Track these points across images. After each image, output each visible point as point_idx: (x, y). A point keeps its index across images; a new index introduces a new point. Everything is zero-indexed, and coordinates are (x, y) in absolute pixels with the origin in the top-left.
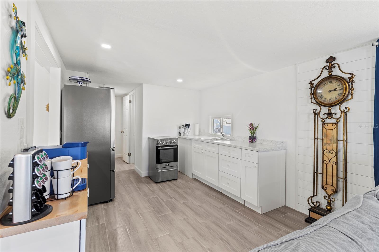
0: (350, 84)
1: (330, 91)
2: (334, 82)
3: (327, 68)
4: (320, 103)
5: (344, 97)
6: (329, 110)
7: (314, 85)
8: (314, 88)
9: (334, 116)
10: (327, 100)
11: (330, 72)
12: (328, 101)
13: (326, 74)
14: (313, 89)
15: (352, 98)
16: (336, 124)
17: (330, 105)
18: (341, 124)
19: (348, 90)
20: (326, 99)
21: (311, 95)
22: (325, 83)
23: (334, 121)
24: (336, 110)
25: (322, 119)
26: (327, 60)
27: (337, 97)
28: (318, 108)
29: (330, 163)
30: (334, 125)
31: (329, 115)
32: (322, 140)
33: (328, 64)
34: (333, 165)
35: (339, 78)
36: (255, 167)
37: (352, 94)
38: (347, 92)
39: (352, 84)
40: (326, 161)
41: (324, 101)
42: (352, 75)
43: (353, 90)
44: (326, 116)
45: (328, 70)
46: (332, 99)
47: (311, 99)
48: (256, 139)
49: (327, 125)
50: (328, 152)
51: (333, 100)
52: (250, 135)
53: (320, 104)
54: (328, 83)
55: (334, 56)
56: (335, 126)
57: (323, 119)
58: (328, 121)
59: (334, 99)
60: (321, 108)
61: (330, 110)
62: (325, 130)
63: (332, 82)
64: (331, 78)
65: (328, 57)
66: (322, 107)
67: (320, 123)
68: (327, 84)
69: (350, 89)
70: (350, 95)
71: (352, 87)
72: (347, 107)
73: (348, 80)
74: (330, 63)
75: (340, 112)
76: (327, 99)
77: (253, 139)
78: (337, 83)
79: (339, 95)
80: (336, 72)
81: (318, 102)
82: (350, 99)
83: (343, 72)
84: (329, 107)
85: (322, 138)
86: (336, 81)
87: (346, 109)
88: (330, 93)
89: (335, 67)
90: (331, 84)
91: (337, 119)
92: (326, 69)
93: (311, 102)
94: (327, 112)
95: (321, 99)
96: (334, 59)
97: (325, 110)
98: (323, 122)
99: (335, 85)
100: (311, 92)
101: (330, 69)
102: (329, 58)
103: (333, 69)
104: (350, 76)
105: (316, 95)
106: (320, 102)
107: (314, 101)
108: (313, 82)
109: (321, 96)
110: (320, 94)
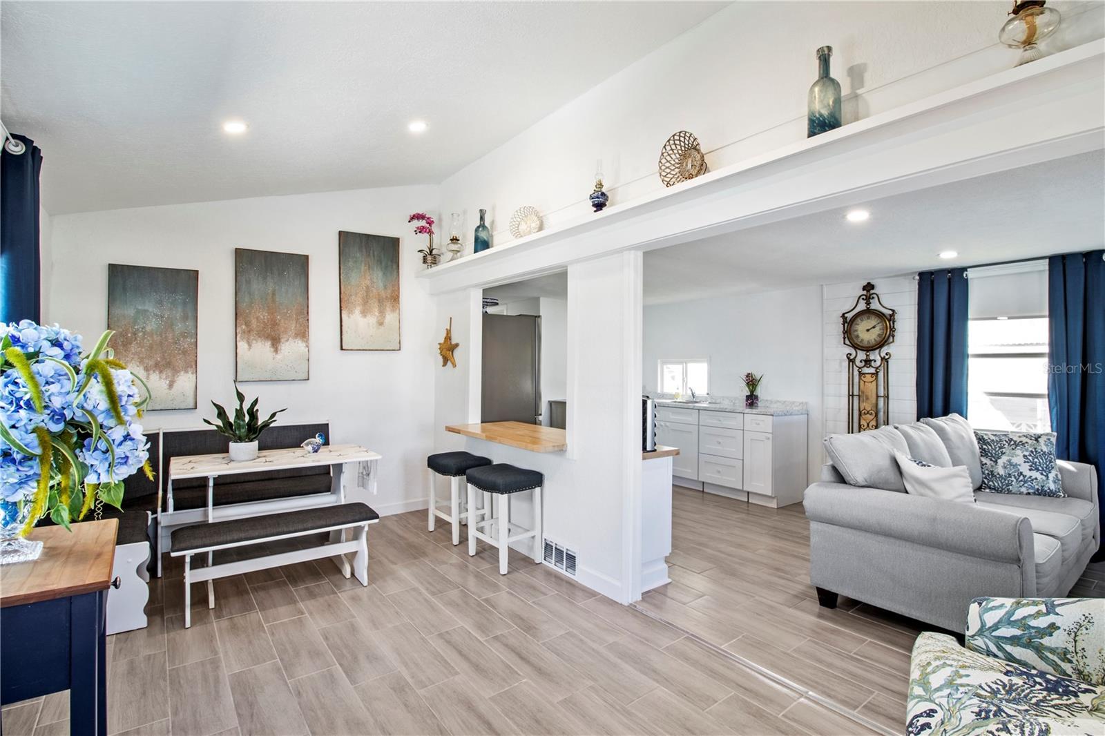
0: (891, 322)
1: (868, 330)
2: (873, 317)
3: (864, 297)
5: (885, 339)
6: (867, 356)
7: (848, 320)
9: (873, 363)
10: (864, 342)
11: (868, 303)
12: (865, 344)
13: (862, 306)
14: (846, 325)
15: (893, 341)
16: (875, 375)
17: (869, 349)
18: (881, 375)
19: (889, 330)
21: (844, 334)
22: (862, 318)
23: (872, 370)
24: (875, 356)
25: (858, 367)
26: (864, 287)
27: (876, 338)
28: (853, 351)
29: (869, 428)
30: (873, 377)
31: (868, 362)
32: (858, 397)
33: (865, 293)
35: (878, 313)
36: (768, 439)
37: (893, 336)
38: (888, 333)
39: (893, 324)
40: (863, 426)
41: (861, 342)
42: (893, 311)
43: (894, 331)
44: (863, 363)
45: (865, 301)
46: (870, 341)
47: (844, 338)
48: (758, 400)
49: (864, 377)
50: (866, 412)
52: (749, 394)
53: (856, 346)
54: (866, 319)
55: (872, 283)
57: (860, 368)
58: (866, 370)
59: (873, 340)
60: (856, 352)
61: (869, 355)
62: (862, 383)
63: (871, 318)
64: (868, 312)
66: (859, 352)
67: (856, 373)
68: (864, 320)
69: (891, 330)
71: (893, 327)
72: (888, 353)
73: (889, 317)
74: (868, 291)
75: (880, 358)
76: (864, 340)
77: (752, 400)
78: (876, 319)
79: (879, 335)
80: (875, 305)
81: (853, 343)
82: (891, 343)
83: (884, 307)
84: (868, 351)
85: (858, 394)
87: (887, 355)
88: (868, 332)
89: (873, 298)
90: (869, 321)
91: (877, 368)
92: (863, 299)
93: (845, 343)
94: (865, 358)
95: (857, 339)
96: (872, 287)
97: (861, 355)
98: (860, 372)
99: (873, 321)
100: (844, 329)
101: (868, 299)
102: (866, 284)
103: (871, 300)
104: (891, 312)
105: (850, 334)
106: (856, 344)
107: (847, 342)
108: (846, 315)
109: (857, 337)
110: (856, 333)
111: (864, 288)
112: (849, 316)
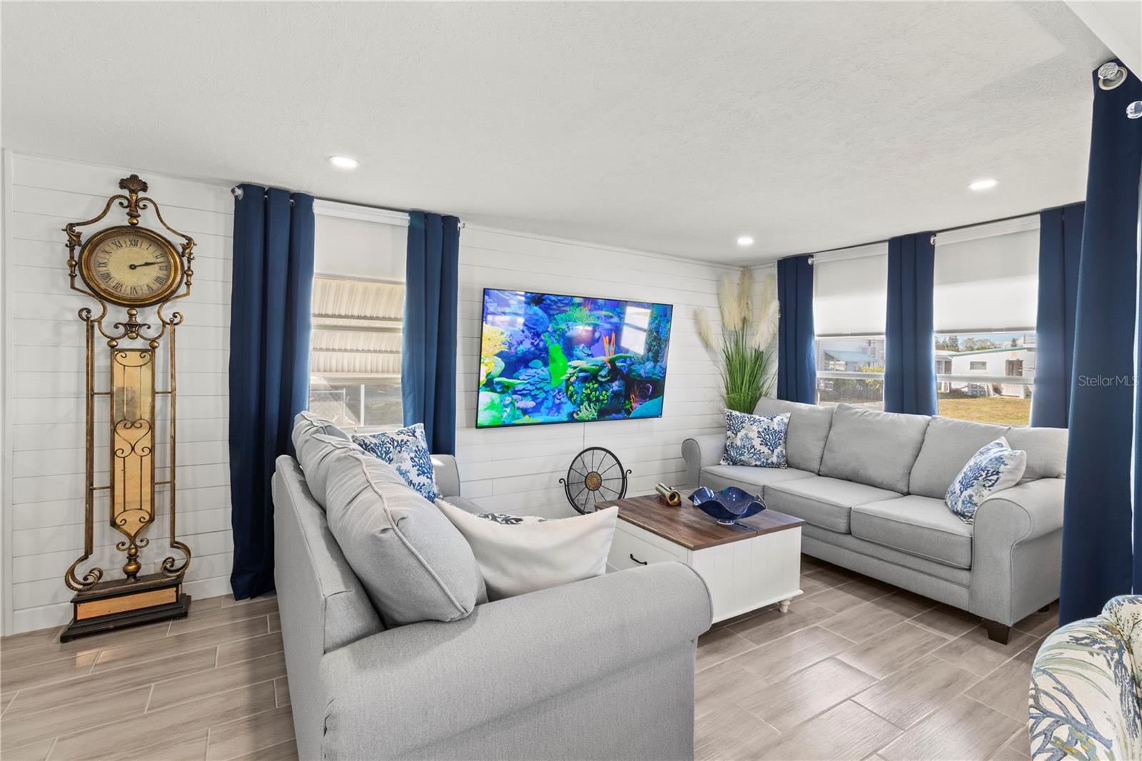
0: (185, 260)
1: (133, 267)
2: (145, 245)
3: (126, 203)
4: (102, 294)
5: (172, 289)
6: (131, 316)
7: (83, 240)
8: (80, 248)
9: (144, 332)
10: (123, 289)
11: (133, 215)
12: (126, 292)
13: (118, 217)
14: (77, 249)
15: (188, 294)
16: (150, 353)
17: (135, 303)
18: (159, 353)
19: (179, 272)
20: (122, 286)
21: (71, 266)
22: (119, 242)
23: (139, 343)
24: (149, 317)
25: (109, 337)
26: (123, 181)
27: (152, 285)
28: (96, 308)
29: (135, 452)
30: (145, 356)
31: (132, 328)
32: (109, 395)
33: (126, 193)
34: (141, 457)
35: (159, 238)
37: (188, 284)
38: (178, 278)
39: (189, 262)
40: (121, 451)
41: (115, 288)
42: (189, 239)
43: (191, 275)
44: (122, 330)
45: (127, 210)
46: (139, 288)
47: (73, 276)
49: (124, 356)
50: (129, 425)
51: (142, 290)
53: (105, 296)
54: (128, 245)
55: (142, 177)
56: (148, 357)
57: (113, 339)
58: (124, 343)
59: (145, 288)
60: (105, 308)
61: (135, 315)
62: (118, 369)
63: (139, 245)
64: (134, 232)
65: (127, 175)
66: (109, 306)
68: (124, 246)
69: (184, 272)
70: (186, 286)
71: (189, 268)
72: (178, 313)
73: (180, 250)
74: (132, 191)
75: (161, 323)
76: (124, 286)
78: (151, 249)
79: (158, 279)
80: (147, 220)
81: (97, 289)
82: (185, 295)
83: (168, 228)
84: (133, 307)
85: (109, 391)
86: (150, 245)
87: (176, 317)
88: (134, 271)
89: (145, 207)
90: (135, 249)
91: (154, 340)
92: (121, 204)
93: (73, 287)
94: (124, 318)
95: (107, 282)
96: (144, 187)
97: (118, 315)
98: (113, 347)
99: (145, 252)
100: (72, 258)
101: (133, 209)
102: (128, 177)
103: (140, 211)
104: (185, 242)
105: (88, 269)
106: (104, 291)
107: (79, 283)
108: (77, 229)
109: (107, 276)
110: (102, 270)
111: (123, 184)
112: (87, 232)
